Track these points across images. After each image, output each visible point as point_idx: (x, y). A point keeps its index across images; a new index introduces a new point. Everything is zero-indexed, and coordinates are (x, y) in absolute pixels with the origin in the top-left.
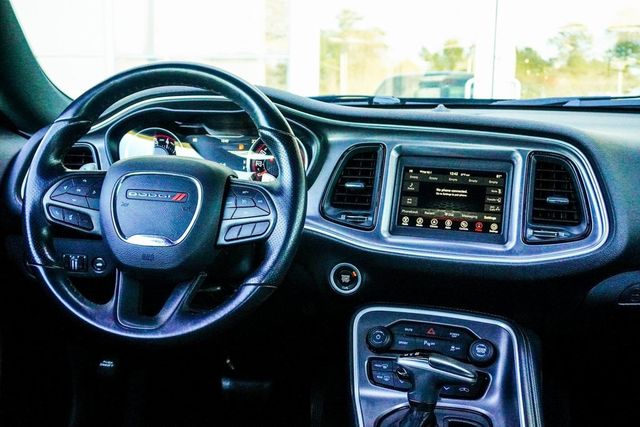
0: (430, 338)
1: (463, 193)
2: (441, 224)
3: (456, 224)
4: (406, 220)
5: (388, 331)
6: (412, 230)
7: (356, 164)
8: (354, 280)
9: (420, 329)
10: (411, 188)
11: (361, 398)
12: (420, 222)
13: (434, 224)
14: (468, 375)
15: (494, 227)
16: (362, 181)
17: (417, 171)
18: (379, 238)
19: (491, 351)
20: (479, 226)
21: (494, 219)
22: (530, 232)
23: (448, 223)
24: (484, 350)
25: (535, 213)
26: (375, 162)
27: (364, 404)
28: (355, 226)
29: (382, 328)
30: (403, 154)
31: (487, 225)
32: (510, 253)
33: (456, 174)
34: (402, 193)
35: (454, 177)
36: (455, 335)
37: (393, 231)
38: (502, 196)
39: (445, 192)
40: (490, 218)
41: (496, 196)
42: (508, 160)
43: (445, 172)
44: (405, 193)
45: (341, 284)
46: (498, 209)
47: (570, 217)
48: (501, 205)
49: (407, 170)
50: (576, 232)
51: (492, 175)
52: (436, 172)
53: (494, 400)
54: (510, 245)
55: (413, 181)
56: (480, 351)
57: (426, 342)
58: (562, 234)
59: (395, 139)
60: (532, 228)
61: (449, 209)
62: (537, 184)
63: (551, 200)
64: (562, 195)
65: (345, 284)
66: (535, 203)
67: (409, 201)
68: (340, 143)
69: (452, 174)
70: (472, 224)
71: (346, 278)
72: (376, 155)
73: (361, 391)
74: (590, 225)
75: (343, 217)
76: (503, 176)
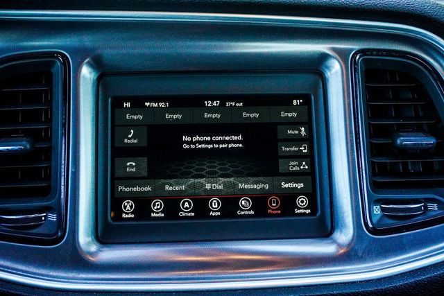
1: (234, 141)
2: (201, 206)
3: (230, 204)
4: (128, 205)
10: (131, 139)
12: (157, 208)
13: (186, 209)
15: (302, 201)
16: (27, 134)
17: (138, 103)
20: (274, 204)
21: (300, 186)
23: (215, 204)
26: (50, 92)
31: (288, 200)
33: (217, 104)
34: (111, 153)
35: (212, 110)
37: (106, 234)
38: (309, 140)
39: (200, 142)
40: (291, 185)
41: (298, 140)
42: (313, 69)
43: (195, 102)
44: (120, 152)
46: (305, 166)
48: (310, 157)
49: (118, 102)
52: (177, 102)
55: (134, 124)
58: (433, 208)
59: (87, 40)
61: (212, 175)
66: (374, 151)
67: (131, 166)
69: (209, 104)
70: (260, 202)
76: (306, 99)
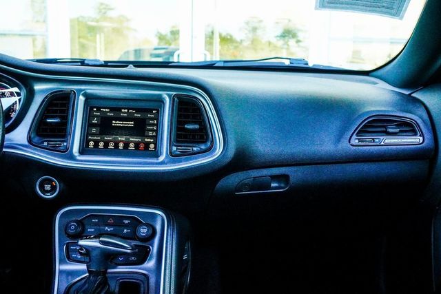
0: (109, 225)
1: (131, 124)
2: (116, 145)
3: (126, 145)
4: (91, 144)
5: (80, 223)
6: (97, 151)
7: (56, 105)
8: (54, 188)
9: (103, 219)
10: (95, 121)
11: (60, 272)
12: (101, 145)
13: (111, 145)
15: (152, 146)
16: (60, 117)
17: (99, 109)
18: (72, 157)
19: (151, 232)
20: (142, 146)
21: (152, 140)
22: (174, 148)
23: (121, 145)
24: (145, 231)
25: (178, 136)
26: (69, 103)
27: (64, 277)
28: (54, 150)
29: (76, 221)
30: (89, 97)
31: (147, 145)
32: (162, 163)
33: (126, 111)
34: (88, 125)
35: (125, 113)
36: (126, 222)
37: (82, 152)
38: (157, 125)
39: (119, 123)
40: (149, 140)
41: (153, 125)
42: (160, 101)
43: (119, 110)
44: (92, 125)
45: (44, 192)
46: (154, 134)
47: (202, 137)
48: (156, 131)
49: (91, 108)
50: (203, 147)
51: (150, 111)
52: (112, 109)
53: (151, 264)
54: (161, 159)
55: (96, 116)
56: (143, 231)
57: (107, 228)
58: (195, 149)
59: (83, 87)
60: (176, 146)
61: (121, 135)
62: (179, 116)
63: (188, 127)
64: (195, 123)
65: (48, 192)
66: (178, 129)
67: (94, 130)
68: (42, 91)
69: (123, 110)
70: (137, 145)
71: (48, 187)
72: (69, 98)
73: (58, 267)
74: (212, 142)
75: (46, 144)
76: (158, 112)
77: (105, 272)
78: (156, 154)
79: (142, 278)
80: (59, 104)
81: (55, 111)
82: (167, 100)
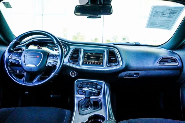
0: (90, 85)
1: (95, 57)
2: (92, 63)
3: (94, 63)
4: (85, 62)
5: (81, 84)
6: (86, 64)
7: (75, 52)
8: (75, 74)
9: (88, 83)
10: (86, 57)
11: (76, 97)
12: (88, 63)
13: (90, 63)
14: (96, 91)
15: (101, 64)
16: (77, 55)
17: (87, 53)
18: (80, 66)
19: (101, 87)
20: (99, 63)
22: (108, 64)
23: (93, 63)
25: (109, 61)
26: (79, 52)
27: (77, 98)
28: (75, 64)
29: (80, 83)
30: (84, 50)
31: (100, 63)
32: (104, 68)
33: (94, 54)
34: (84, 57)
36: (94, 84)
37: (82, 65)
38: (103, 58)
39: (92, 57)
41: (102, 58)
42: (104, 51)
43: (92, 53)
44: (85, 57)
45: (72, 75)
46: (102, 60)
47: (115, 61)
49: (85, 53)
50: (116, 64)
51: (101, 54)
52: (91, 53)
53: (101, 96)
54: (104, 67)
55: (86, 55)
56: (99, 87)
57: (88, 86)
58: (114, 65)
59: (83, 47)
61: (93, 60)
62: (109, 56)
63: (112, 58)
64: (113, 57)
65: (73, 75)
66: (109, 59)
67: (86, 59)
68: (72, 48)
70: (97, 63)
71: (73, 74)
72: (79, 50)
73: (76, 96)
74: (118, 63)
75: (73, 62)
76: (103, 54)
77: (90, 98)
78: (103, 66)
79: (99, 100)
80: (76, 52)
81: (75, 54)
82: (106, 51)
